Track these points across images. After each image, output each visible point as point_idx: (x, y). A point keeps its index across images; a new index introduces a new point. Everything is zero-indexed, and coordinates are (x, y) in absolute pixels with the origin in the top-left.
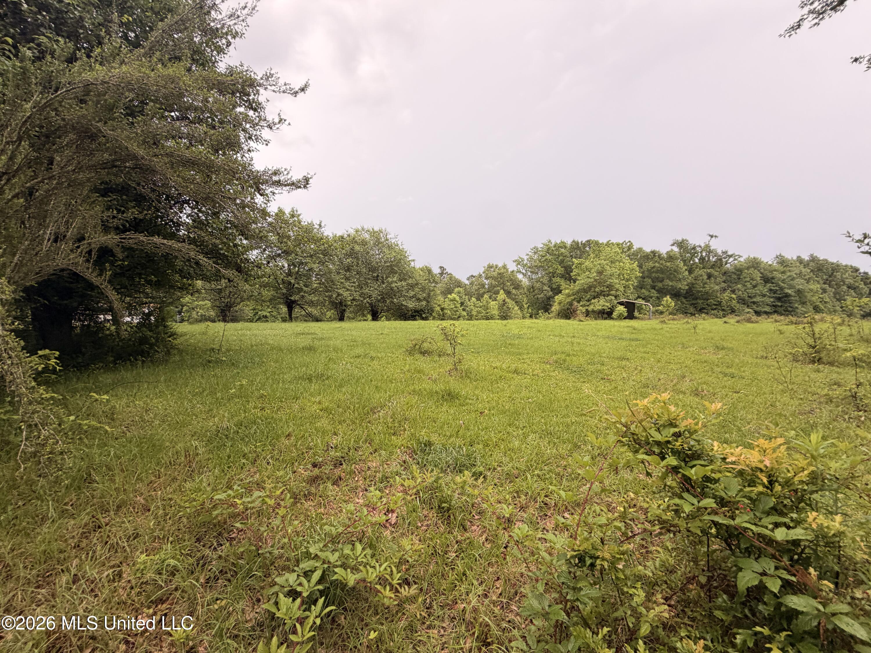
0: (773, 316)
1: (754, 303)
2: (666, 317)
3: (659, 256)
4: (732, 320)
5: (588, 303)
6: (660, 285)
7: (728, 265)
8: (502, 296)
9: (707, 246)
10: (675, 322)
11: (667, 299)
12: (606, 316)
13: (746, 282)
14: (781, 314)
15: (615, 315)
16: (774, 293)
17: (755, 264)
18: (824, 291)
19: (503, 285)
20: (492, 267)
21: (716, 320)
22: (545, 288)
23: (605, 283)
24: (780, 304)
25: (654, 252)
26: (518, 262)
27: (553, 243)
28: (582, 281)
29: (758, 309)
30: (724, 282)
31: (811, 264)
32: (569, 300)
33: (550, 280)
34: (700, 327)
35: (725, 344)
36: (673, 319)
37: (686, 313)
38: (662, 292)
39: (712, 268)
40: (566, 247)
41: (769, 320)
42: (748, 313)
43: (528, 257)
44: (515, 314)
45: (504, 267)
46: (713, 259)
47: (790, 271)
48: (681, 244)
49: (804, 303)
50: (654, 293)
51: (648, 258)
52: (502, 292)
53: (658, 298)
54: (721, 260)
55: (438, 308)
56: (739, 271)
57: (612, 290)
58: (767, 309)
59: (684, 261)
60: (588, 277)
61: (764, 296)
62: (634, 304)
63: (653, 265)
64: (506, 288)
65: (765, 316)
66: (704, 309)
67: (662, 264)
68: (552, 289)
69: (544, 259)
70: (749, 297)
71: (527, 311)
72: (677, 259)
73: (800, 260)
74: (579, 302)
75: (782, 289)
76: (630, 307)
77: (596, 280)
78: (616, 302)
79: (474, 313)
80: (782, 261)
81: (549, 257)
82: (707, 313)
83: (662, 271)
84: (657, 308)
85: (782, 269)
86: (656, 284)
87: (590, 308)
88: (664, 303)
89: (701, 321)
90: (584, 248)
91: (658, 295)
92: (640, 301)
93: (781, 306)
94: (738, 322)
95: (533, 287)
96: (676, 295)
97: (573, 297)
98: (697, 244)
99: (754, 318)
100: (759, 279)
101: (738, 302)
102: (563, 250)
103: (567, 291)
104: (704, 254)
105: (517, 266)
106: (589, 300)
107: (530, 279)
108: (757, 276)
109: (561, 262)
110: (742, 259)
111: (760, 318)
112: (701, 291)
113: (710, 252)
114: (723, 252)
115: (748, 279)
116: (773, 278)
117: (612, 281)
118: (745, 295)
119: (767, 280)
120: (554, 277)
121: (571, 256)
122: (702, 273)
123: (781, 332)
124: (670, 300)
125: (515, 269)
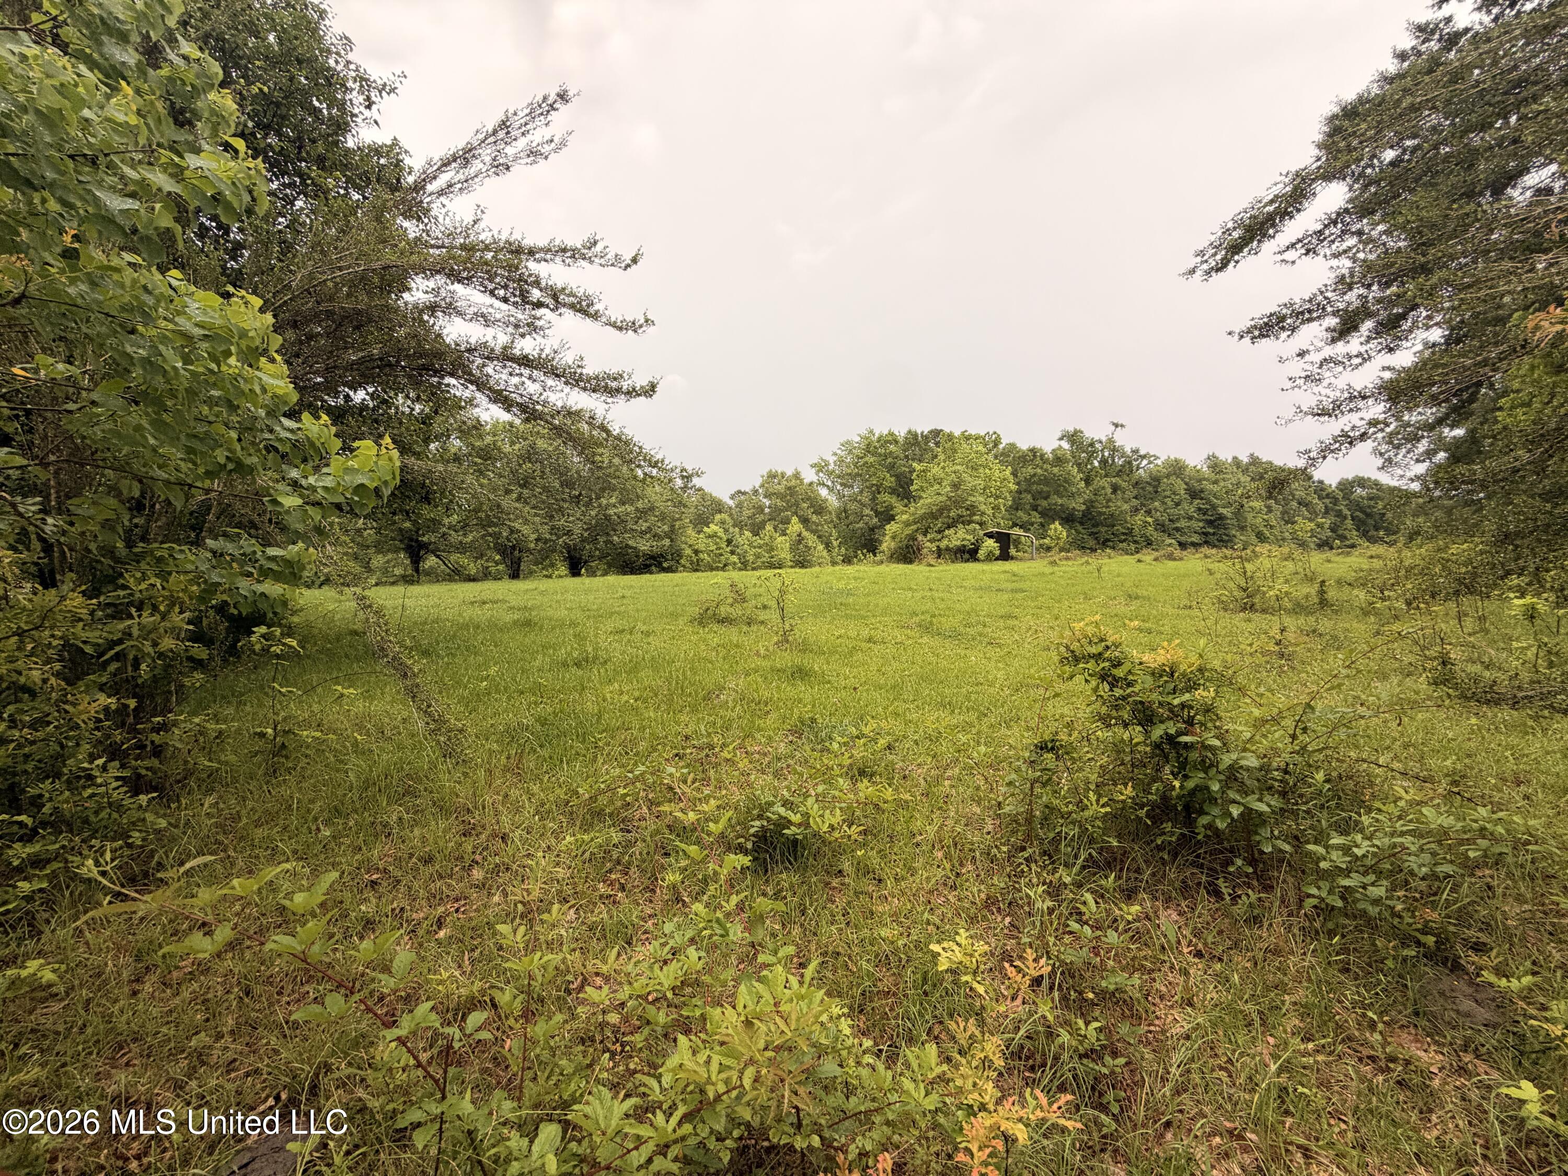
0: (1202, 549)
1: (1177, 529)
2: (1055, 555)
3: (1042, 456)
4: (1148, 556)
5: (939, 537)
6: (1044, 503)
7: (1141, 471)
8: (795, 526)
9: (1111, 441)
10: (1070, 563)
11: (1056, 527)
12: (967, 556)
13: (1166, 497)
14: (1214, 546)
15: (982, 553)
16: (1204, 514)
17: (1177, 468)
18: (1270, 510)
19: (794, 507)
20: (775, 477)
21: (1126, 557)
22: (867, 511)
23: (963, 502)
24: (1211, 531)
25: (1033, 451)
26: (820, 467)
27: (877, 435)
28: (928, 499)
29: (1183, 539)
30: (1136, 498)
31: (1252, 468)
32: (908, 531)
33: (874, 499)
34: (1105, 569)
35: (1140, 592)
36: (1067, 559)
37: (1083, 548)
38: (1049, 515)
39: (1118, 475)
40: (896, 442)
41: (1197, 556)
42: (1170, 545)
43: (835, 458)
44: (819, 557)
45: (797, 476)
46: (1120, 462)
47: (1224, 480)
48: (1073, 437)
49: (1242, 528)
50: (1036, 518)
51: (1025, 461)
52: (795, 519)
53: (1042, 525)
54: (1130, 463)
55: (688, 551)
56: (1156, 480)
57: (975, 514)
58: (1195, 538)
59: (1079, 465)
60: (939, 494)
61: (1190, 518)
62: (1009, 535)
63: (1032, 472)
64: (801, 513)
65: (1192, 550)
66: (1109, 540)
67: (1046, 470)
68: (877, 514)
69: (862, 462)
70: (1170, 520)
71: (839, 551)
72: (1067, 461)
73: (1236, 462)
74: (925, 535)
75: (1214, 507)
76: (1004, 540)
77: (950, 498)
78: (981, 533)
79: (751, 558)
80: (1215, 465)
81: (870, 459)
82: (1113, 548)
83: (1046, 481)
84: (1041, 541)
85: (1213, 477)
86: (1039, 502)
87: (944, 544)
88: (1051, 533)
89: (1106, 561)
90: (926, 444)
91: (1042, 520)
92: (1017, 531)
93: (1214, 534)
94: (1156, 559)
95: (845, 511)
96: (1068, 519)
97: (914, 527)
98: (1096, 438)
99: (1178, 553)
100: (1183, 492)
101: (1156, 529)
102: (892, 447)
103: (905, 517)
104: (1106, 454)
105: (817, 474)
106: (939, 532)
107: (840, 496)
108: (1181, 487)
109: (891, 467)
110: (1159, 462)
111: (1185, 553)
112: (1104, 513)
113: (1114, 450)
114: (1133, 451)
115: (1168, 493)
116: (1202, 491)
117: (974, 499)
118: (1165, 518)
119: (1194, 494)
120: (879, 493)
121: (907, 457)
122: (1105, 483)
123: (1211, 572)
124: (1060, 528)
125: (815, 479)
